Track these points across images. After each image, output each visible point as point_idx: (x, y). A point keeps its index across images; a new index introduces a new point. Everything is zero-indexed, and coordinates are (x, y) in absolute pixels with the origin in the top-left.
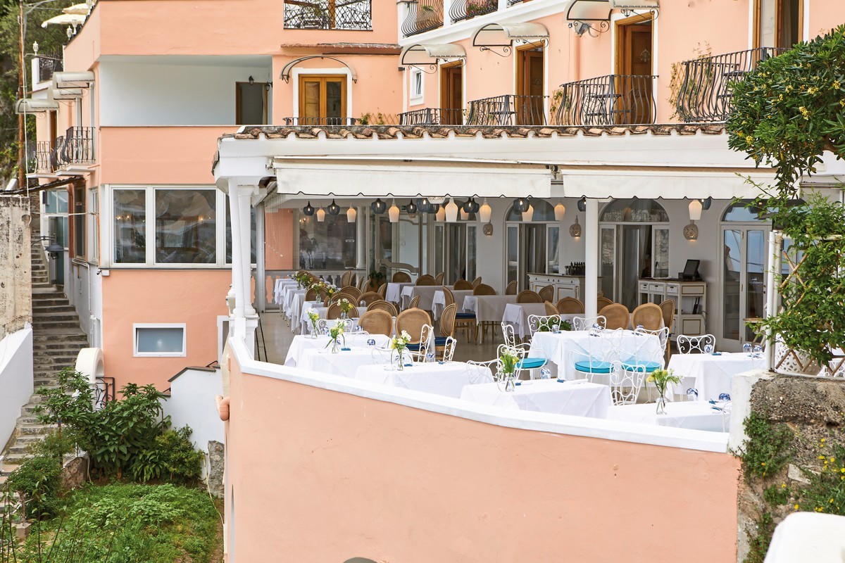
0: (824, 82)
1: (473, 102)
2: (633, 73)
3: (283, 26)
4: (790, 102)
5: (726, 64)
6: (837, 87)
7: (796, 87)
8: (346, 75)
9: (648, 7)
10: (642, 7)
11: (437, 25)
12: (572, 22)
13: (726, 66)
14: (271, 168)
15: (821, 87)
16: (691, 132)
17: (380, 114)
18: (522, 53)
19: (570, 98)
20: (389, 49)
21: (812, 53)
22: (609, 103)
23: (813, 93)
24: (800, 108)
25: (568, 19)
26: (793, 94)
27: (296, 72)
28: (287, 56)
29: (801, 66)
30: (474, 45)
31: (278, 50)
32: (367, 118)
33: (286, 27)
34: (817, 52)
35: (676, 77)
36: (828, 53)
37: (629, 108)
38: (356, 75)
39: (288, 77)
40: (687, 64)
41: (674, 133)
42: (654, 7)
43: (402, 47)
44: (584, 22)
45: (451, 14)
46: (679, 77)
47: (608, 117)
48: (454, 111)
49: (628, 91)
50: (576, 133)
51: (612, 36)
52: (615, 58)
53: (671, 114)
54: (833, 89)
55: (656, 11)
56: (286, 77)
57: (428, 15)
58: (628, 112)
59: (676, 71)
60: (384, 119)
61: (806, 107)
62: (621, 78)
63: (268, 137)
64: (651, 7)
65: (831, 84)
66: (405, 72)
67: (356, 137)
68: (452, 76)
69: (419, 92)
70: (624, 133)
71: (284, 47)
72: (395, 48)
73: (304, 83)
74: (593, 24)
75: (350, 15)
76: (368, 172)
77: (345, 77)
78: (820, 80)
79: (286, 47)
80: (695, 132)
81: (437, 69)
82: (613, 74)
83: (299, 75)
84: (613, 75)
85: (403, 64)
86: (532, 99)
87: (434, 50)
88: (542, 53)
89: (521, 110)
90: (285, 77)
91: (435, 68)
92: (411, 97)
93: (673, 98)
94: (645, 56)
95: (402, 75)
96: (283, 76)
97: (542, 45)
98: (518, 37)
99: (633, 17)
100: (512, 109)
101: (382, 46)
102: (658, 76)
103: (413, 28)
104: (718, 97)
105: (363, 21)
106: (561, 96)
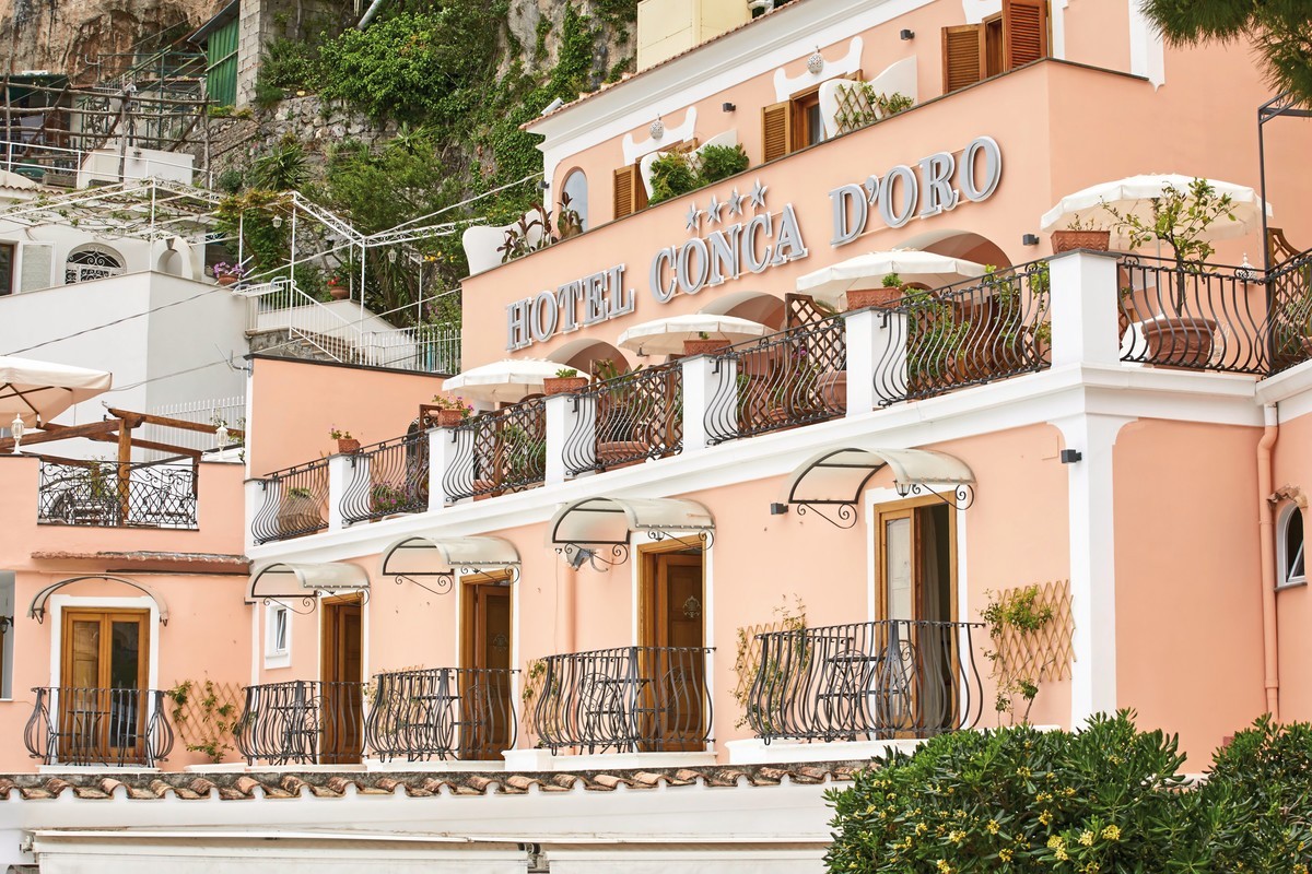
0: (974, 821)
1: (382, 677)
2: (670, 644)
3: (36, 520)
4: (923, 851)
5: (831, 638)
6: (994, 831)
7: (931, 827)
8: (149, 610)
9: (696, 527)
10: (685, 527)
11: (315, 526)
12: (562, 546)
13: (831, 641)
14: (30, 850)
15: (970, 831)
16: (772, 779)
17: (209, 683)
18: (472, 590)
19: (559, 681)
20: (228, 563)
21: (955, 771)
22: (630, 695)
23: (957, 840)
24: (939, 862)
25: (555, 541)
26: (926, 838)
27: (57, 602)
28: (41, 574)
29: (938, 789)
30: (384, 573)
31: (25, 562)
32: (184, 690)
33: (42, 521)
34: (963, 771)
35: (747, 651)
36: (979, 774)
37: (665, 704)
38: (167, 612)
39: (43, 611)
40: (765, 638)
41: (743, 782)
42: (706, 528)
43: (252, 562)
44: (582, 546)
45: (343, 510)
46: (750, 653)
47: (627, 717)
48: (346, 686)
49: (663, 675)
50: (571, 786)
51: (632, 574)
52: (639, 612)
53: (738, 718)
54: (987, 835)
55: (709, 535)
56: (40, 612)
57: (301, 506)
58: (663, 710)
59: (745, 641)
60: (216, 693)
61: (947, 861)
62: (649, 650)
63: (25, 796)
64: (700, 527)
65: (983, 826)
66: (257, 608)
67: (181, 797)
68: (344, 621)
69: (282, 645)
70: (656, 784)
71: (37, 557)
72: (238, 562)
73: (70, 623)
74: (599, 550)
75: (158, 502)
76: (201, 860)
77: (145, 614)
78: (969, 819)
79: (41, 557)
80: (778, 781)
81: (315, 605)
82: (635, 645)
83: (63, 608)
84: (634, 648)
85: (253, 596)
86: (490, 675)
87: (311, 575)
88: (508, 589)
89: (469, 695)
90: (38, 613)
91: (312, 603)
92: (267, 653)
93: (742, 689)
94: (692, 607)
95: (250, 613)
96: (33, 610)
97: (508, 577)
98: (465, 564)
99: (668, 541)
100: (454, 692)
101: (215, 559)
102: (714, 649)
103: (274, 529)
104: (819, 697)
105: (181, 510)
106: (543, 671)
